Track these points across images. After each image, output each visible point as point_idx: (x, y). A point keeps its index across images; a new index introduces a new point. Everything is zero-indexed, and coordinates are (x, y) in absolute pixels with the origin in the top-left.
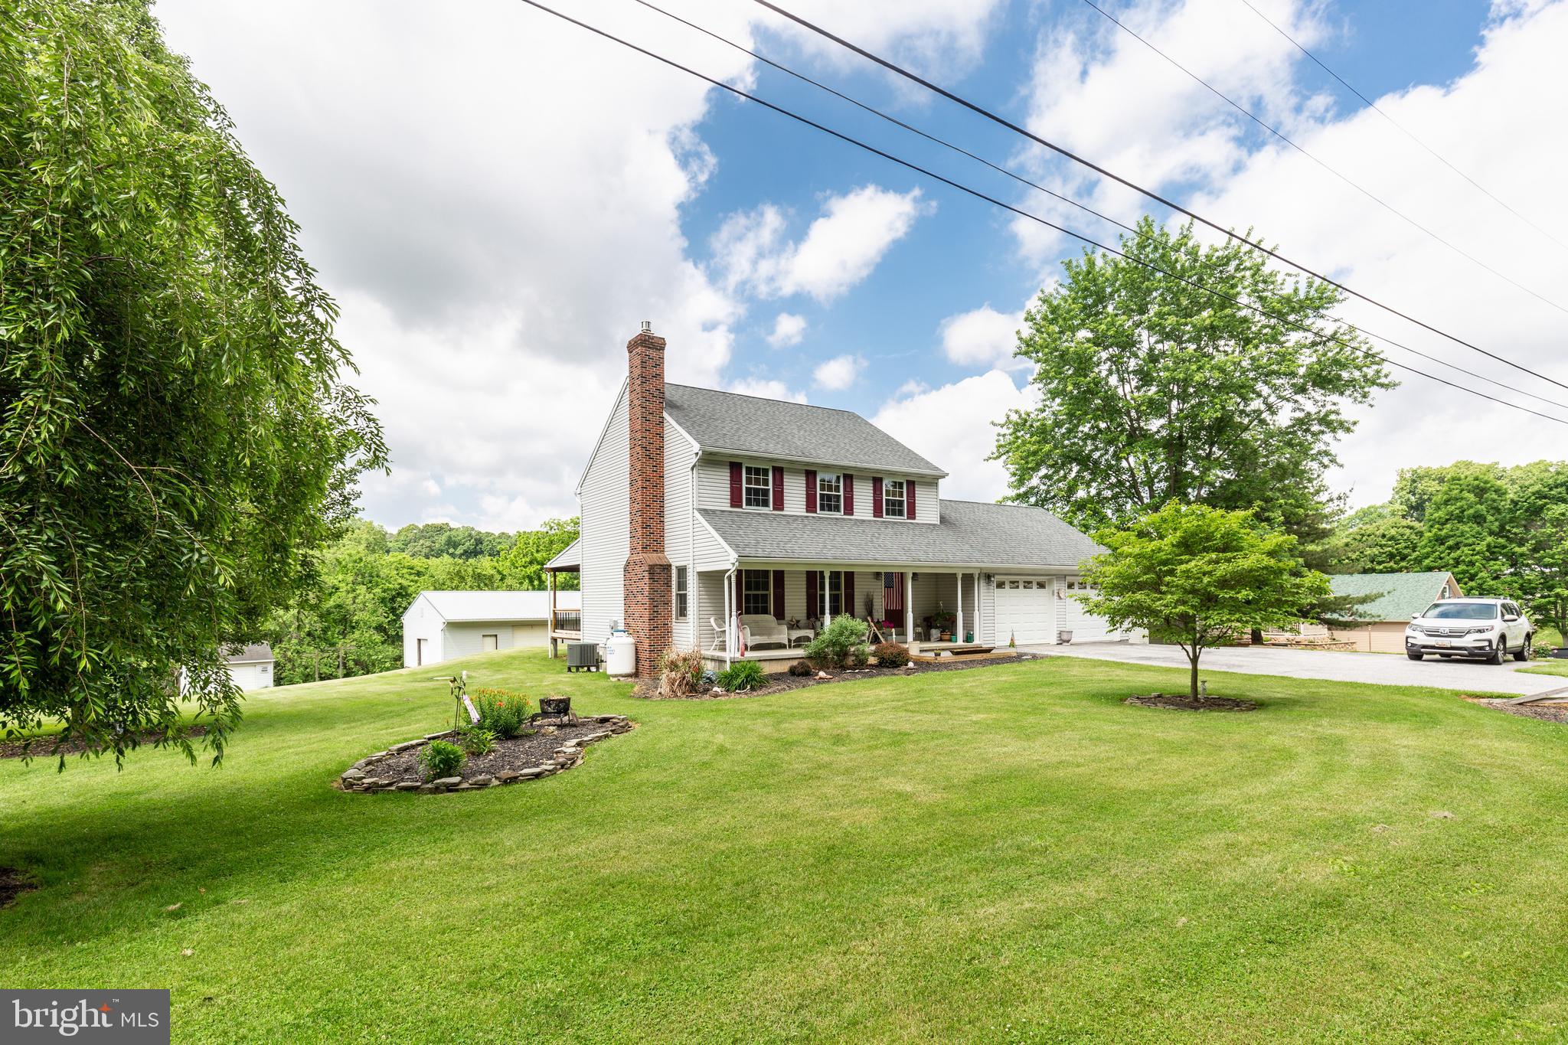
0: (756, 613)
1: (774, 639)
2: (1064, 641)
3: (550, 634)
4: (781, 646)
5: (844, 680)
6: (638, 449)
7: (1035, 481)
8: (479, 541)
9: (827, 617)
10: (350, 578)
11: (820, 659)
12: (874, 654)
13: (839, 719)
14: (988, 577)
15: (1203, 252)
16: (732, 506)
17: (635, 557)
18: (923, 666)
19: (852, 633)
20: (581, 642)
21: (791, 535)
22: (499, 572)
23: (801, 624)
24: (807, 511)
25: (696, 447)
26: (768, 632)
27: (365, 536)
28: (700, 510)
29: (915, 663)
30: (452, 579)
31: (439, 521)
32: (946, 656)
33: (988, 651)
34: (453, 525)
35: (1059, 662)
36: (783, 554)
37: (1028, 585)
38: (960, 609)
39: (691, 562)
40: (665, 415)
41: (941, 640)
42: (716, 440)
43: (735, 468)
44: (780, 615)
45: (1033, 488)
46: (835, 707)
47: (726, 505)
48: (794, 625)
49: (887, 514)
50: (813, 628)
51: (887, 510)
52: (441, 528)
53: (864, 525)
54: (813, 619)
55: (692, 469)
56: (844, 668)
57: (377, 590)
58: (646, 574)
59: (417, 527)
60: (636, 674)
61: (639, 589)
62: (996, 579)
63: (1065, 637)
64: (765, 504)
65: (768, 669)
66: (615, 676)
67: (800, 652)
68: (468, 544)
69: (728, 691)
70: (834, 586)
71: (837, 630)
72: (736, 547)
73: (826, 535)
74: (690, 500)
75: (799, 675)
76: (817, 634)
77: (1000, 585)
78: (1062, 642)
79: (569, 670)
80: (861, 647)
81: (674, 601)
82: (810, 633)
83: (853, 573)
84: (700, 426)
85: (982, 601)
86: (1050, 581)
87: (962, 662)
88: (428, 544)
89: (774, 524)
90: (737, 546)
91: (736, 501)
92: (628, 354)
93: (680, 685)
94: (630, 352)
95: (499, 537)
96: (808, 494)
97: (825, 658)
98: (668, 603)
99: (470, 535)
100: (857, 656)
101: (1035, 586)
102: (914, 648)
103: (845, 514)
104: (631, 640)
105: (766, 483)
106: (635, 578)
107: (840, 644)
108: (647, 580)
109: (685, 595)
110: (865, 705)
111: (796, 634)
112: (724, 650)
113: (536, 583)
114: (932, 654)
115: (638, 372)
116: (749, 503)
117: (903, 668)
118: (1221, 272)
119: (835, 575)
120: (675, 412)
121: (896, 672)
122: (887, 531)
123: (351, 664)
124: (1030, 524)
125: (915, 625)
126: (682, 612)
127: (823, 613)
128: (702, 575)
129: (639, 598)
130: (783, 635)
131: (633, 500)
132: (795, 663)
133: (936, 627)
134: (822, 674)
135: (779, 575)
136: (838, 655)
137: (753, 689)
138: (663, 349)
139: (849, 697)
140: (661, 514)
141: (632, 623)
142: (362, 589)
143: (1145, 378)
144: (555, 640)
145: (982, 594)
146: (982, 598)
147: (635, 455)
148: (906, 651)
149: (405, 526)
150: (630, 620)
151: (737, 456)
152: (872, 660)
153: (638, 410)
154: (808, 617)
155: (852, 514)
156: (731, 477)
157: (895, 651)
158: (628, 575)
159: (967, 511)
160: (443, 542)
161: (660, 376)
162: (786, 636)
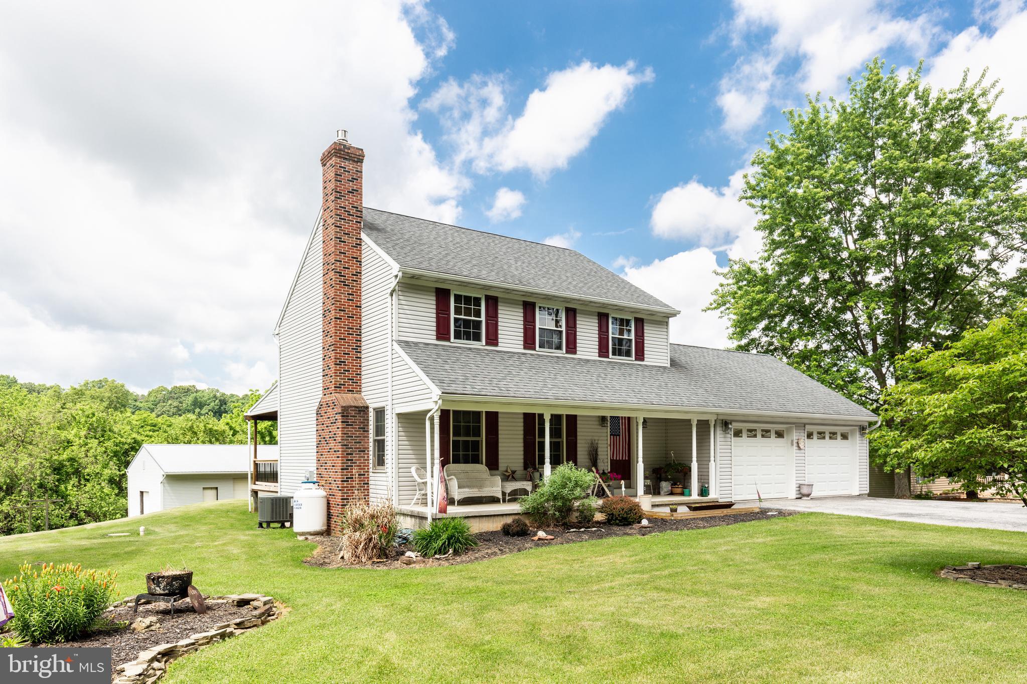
0: (466, 461)
1: (486, 492)
2: (804, 495)
3: (251, 486)
4: (493, 500)
5: (568, 541)
6: (331, 274)
7: (755, 334)
8: (223, 402)
9: (547, 467)
10: (83, 433)
11: (539, 516)
12: (601, 510)
13: (567, 603)
14: (725, 424)
15: (933, 96)
16: (438, 338)
17: (328, 398)
18: (660, 524)
19: (577, 485)
20: (279, 495)
21: (506, 372)
22: (231, 428)
23: (516, 475)
24: (525, 348)
25: (395, 268)
26: (480, 486)
27: (107, 394)
28: (400, 342)
29: (649, 520)
30: (184, 434)
31: (186, 384)
32: (683, 510)
33: (729, 506)
34: (200, 386)
35: (812, 519)
36: (496, 392)
37: (766, 433)
38: (694, 459)
39: (389, 403)
40: (363, 236)
41: (672, 494)
42: (421, 263)
43: (442, 295)
44: (493, 464)
45: (753, 340)
46: (560, 581)
47: (431, 338)
48: (509, 477)
49: (614, 354)
50: (531, 479)
51: (614, 349)
52: (188, 390)
53: (589, 365)
54: (530, 470)
55: (392, 295)
56: (567, 526)
57: (109, 444)
58: (339, 417)
59: (165, 389)
60: (327, 532)
61: (332, 435)
62: (734, 426)
63: (805, 490)
64: (477, 338)
65: (476, 527)
66: (302, 534)
67: (515, 507)
68: (212, 404)
69: (425, 555)
70: (555, 433)
71: (559, 480)
72: (440, 382)
73: (546, 374)
74: (389, 331)
75: (513, 535)
76: (535, 487)
77: (738, 434)
78: (801, 496)
79: (261, 525)
80: (586, 501)
81: (371, 449)
82: (528, 486)
83: (575, 416)
84: (402, 248)
85: (718, 451)
86: (789, 430)
87: (702, 519)
88: (176, 404)
89: (487, 360)
90: (442, 382)
91: (442, 333)
92: (321, 168)
93: (365, 549)
94: (324, 165)
95: (243, 399)
96: (525, 329)
97: (545, 514)
98: (364, 450)
99: (215, 396)
100: (582, 512)
101: (773, 435)
102: (645, 502)
103: (567, 352)
104: (322, 493)
105: (478, 314)
106: (328, 422)
107: (563, 498)
108: (339, 424)
109: (383, 441)
110: (600, 579)
111: (511, 486)
112: (426, 504)
113: (267, 439)
114: (667, 510)
115: (331, 186)
116: (458, 336)
117: (636, 526)
118: (952, 116)
119: (556, 419)
120: (375, 233)
121: (628, 531)
122: (614, 372)
123: (82, 514)
124: (762, 370)
125: (646, 478)
126: (381, 461)
127: (542, 462)
128: (401, 416)
129: (332, 445)
130: (495, 487)
131: (326, 333)
132: (509, 520)
133: (666, 480)
134: (541, 534)
135: (493, 417)
136: (559, 510)
137: (456, 553)
138: (361, 161)
139: (576, 566)
140: (358, 349)
141: (324, 473)
142: (94, 443)
143: (866, 231)
144: (255, 493)
145: (718, 443)
146: (718, 447)
147: (328, 281)
148: (637, 506)
149: (155, 387)
150: (322, 470)
151: (444, 281)
152: (599, 517)
153: (332, 230)
154: (526, 467)
155: (575, 353)
156: (437, 305)
157: (626, 507)
158: (321, 419)
159: (697, 355)
160: (190, 403)
161: (357, 192)
162: (500, 489)
